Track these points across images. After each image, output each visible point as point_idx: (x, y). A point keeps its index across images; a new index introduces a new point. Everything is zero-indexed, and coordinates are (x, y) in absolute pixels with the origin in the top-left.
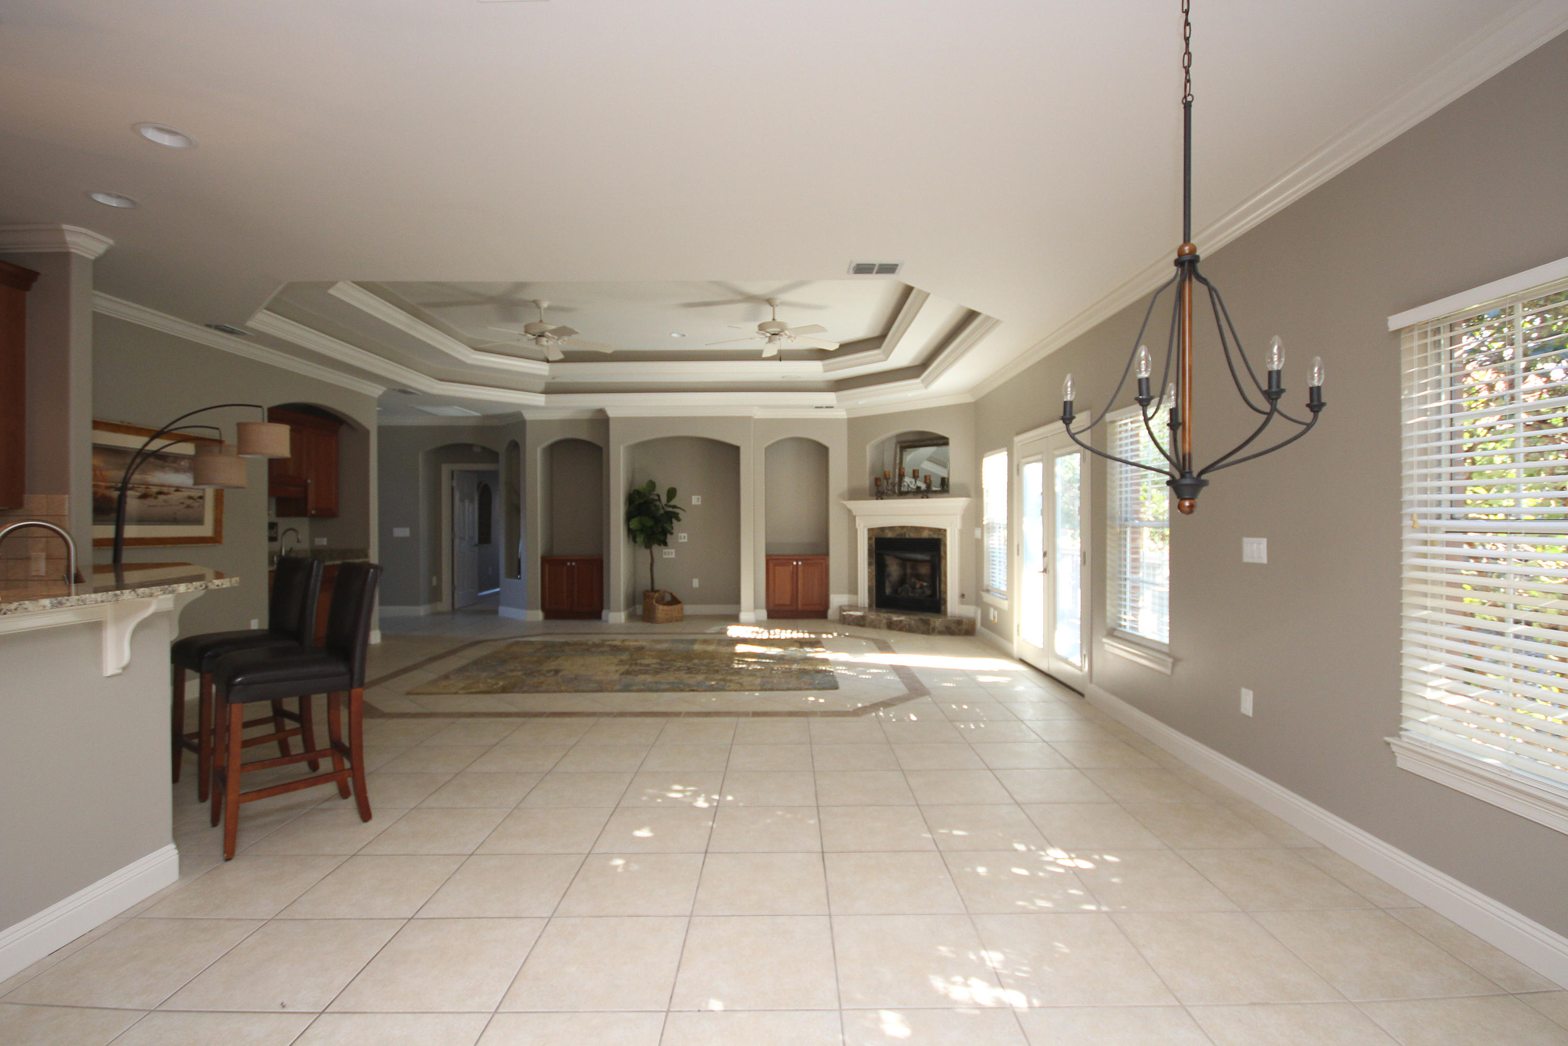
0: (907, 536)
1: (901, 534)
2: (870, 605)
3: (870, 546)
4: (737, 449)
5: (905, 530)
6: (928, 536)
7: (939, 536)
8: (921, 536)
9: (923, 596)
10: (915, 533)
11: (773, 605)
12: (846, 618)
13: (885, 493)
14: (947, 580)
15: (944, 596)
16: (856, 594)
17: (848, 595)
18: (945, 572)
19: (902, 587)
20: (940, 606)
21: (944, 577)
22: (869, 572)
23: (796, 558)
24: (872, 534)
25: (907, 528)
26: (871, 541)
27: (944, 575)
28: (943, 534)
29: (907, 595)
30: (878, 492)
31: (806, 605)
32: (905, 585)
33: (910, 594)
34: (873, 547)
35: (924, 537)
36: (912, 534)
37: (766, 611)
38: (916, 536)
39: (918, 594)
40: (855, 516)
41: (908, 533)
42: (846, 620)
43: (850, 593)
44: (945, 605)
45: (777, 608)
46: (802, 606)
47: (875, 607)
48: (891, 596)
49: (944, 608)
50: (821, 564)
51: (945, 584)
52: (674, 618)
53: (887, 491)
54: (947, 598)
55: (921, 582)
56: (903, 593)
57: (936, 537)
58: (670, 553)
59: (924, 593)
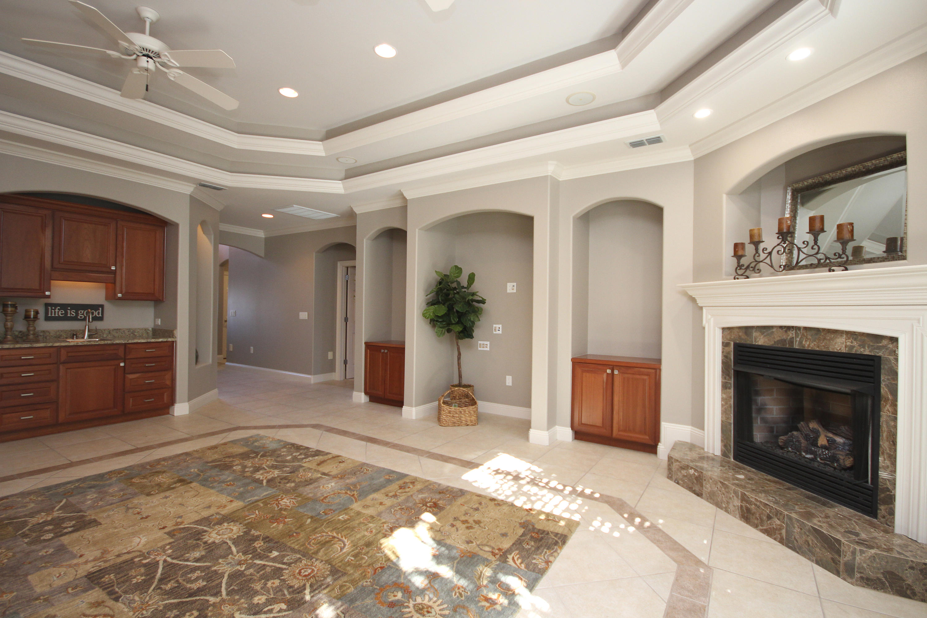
0: (796, 346)
1: (783, 341)
2: (725, 454)
3: (725, 357)
4: (530, 219)
5: (792, 334)
6: (845, 349)
7: (876, 352)
8: (828, 348)
9: (831, 465)
10: (815, 341)
11: (579, 423)
12: (673, 470)
13: (752, 267)
14: (895, 451)
15: (885, 484)
16: (703, 428)
17: (690, 427)
18: (891, 431)
19: (788, 435)
20: (877, 503)
21: (887, 441)
22: (723, 399)
23: (611, 364)
24: (728, 337)
25: (796, 330)
26: (726, 348)
27: (887, 438)
28: (887, 349)
29: (796, 453)
30: (738, 266)
31: (625, 431)
32: (795, 433)
33: (804, 454)
34: (730, 359)
35: (836, 351)
36: (808, 343)
37: (572, 430)
38: (818, 347)
39: (821, 459)
40: (701, 308)
41: (798, 339)
42: (673, 473)
43: (693, 425)
44: (890, 506)
45: (583, 429)
46: (619, 431)
47: (734, 459)
48: (763, 447)
49: (885, 510)
50: (649, 375)
51: (891, 459)
52: (464, 421)
53: (755, 263)
54: (895, 492)
55: (831, 435)
56: (787, 448)
57: (867, 352)
58: (485, 346)
59: (834, 459)
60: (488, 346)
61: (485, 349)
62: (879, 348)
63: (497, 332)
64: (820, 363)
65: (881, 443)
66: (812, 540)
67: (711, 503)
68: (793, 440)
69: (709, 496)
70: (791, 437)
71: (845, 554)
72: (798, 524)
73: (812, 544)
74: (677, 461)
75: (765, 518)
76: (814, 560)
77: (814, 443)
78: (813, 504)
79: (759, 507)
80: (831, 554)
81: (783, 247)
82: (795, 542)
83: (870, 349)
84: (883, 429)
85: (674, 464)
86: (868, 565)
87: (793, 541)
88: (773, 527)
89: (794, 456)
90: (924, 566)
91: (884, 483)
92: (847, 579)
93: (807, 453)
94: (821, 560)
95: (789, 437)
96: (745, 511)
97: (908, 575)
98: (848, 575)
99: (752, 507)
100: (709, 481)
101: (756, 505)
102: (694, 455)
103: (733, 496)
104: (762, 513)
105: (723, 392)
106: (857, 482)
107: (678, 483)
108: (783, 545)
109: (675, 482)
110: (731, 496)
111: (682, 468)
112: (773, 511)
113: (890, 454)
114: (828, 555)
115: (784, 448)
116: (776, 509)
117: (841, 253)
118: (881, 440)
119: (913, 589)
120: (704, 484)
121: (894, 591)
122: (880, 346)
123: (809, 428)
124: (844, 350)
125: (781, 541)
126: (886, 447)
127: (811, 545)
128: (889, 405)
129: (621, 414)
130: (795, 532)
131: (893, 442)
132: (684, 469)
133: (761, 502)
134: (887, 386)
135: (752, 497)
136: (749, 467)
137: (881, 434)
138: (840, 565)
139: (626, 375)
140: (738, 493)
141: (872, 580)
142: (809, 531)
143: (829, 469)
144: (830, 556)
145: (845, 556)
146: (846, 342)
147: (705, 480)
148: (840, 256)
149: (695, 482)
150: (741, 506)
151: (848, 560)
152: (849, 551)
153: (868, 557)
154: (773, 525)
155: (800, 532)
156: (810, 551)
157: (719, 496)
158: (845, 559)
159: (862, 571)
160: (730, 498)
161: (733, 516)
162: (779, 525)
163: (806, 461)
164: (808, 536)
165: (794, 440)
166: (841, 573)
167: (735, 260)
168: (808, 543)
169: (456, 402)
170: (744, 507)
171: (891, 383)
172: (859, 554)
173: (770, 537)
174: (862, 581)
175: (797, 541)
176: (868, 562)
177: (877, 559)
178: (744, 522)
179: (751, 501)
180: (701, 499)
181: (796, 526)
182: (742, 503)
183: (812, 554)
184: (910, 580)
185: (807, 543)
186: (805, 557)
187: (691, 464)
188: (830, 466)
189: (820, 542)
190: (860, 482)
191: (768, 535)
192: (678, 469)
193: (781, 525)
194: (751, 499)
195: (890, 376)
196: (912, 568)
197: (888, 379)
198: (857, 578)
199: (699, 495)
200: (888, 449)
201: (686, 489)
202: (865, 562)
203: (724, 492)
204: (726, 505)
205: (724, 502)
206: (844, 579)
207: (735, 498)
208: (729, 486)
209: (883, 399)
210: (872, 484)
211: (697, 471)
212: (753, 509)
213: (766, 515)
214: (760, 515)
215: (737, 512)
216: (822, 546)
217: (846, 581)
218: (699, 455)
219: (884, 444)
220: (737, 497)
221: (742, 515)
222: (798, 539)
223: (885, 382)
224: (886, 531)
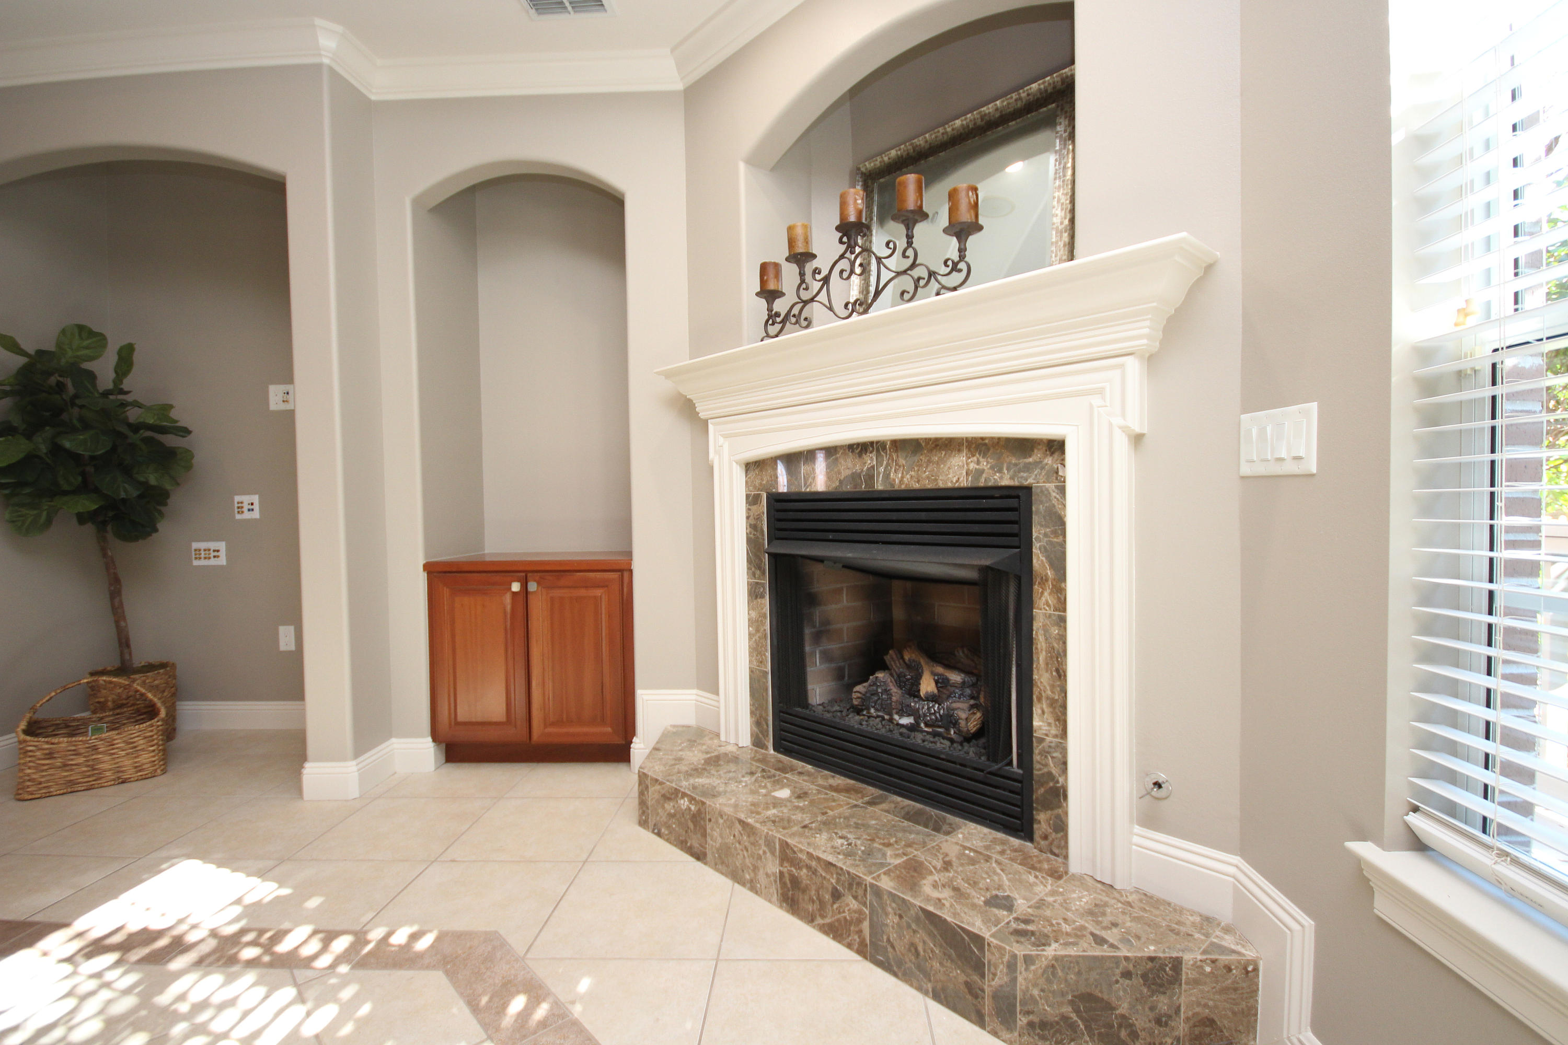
1: (856, 477)
2: (758, 742)
3: (753, 527)
5: (871, 458)
6: (967, 480)
7: (1022, 477)
8: (936, 480)
9: (945, 735)
10: (912, 469)
11: (450, 724)
12: (649, 803)
13: (794, 316)
14: (1064, 692)
15: (1046, 765)
16: (716, 692)
17: (695, 691)
18: (1053, 648)
19: (869, 681)
20: (1031, 808)
21: (1047, 671)
22: (751, 622)
23: (521, 568)
24: (757, 482)
25: (878, 451)
26: (754, 508)
27: (1047, 664)
28: (1042, 468)
29: (883, 719)
30: (770, 317)
31: (559, 723)
32: (880, 675)
33: (896, 717)
34: (762, 531)
35: (950, 485)
36: (900, 475)
37: (434, 740)
38: (918, 482)
39: (927, 725)
40: (705, 424)
41: (882, 469)
42: (650, 811)
43: (700, 687)
44: (1056, 812)
45: (462, 735)
46: (545, 726)
47: (774, 750)
48: (827, 716)
49: (1048, 821)
50: (607, 586)
51: (1054, 708)
52: (108, 774)
53: (800, 305)
54: (1066, 779)
55: (940, 670)
56: (868, 709)
57: (1006, 482)
58: (213, 554)
59: (950, 720)
60: (223, 554)
61: (213, 562)
62: (1028, 468)
63: (247, 515)
64: (923, 516)
65: (1035, 677)
66: (924, 942)
67: (722, 873)
68: (877, 690)
69: (719, 856)
70: (874, 684)
71: (992, 969)
72: (894, 905)
73: (924, 951)
74: (657, 780)
75: (827, 897)
76: (930, 990)
77: (913, 692)
78: (918, 833)
79: (815, 872)
80: (963, 971)
81: (849, 260)
82: (890, 949)
83: (1012, 472)
84: (1039, 647)
85: (651, 790)
86: (1042, 990)
87: (886, 948)
88: (845, 918)
89: (880, 726)
90: (1150, 964)
91: (1043, 762)
92: (1000, 1034)
93: (902, 714)
94: (944, 989)
95: (870, 686)
96: (789, 885)
97: (1121, 993)
98: (1002, 1023)
99: (802, 873)
100: (717, 822)
101: (809, 867)
102: (695, 757)
103: (764, 852)
104: (822, 887)
105: (751, 607)
106: (995, 767)
107: (659, 834)
108: (866, 958)
109: (653, 832)
110: (761, 852)
111: (666, 798)
112: (843, 878)
113: (1053, 699)
114: (958, 976)
115: (862, 710)
116: (849, 873)
117: (956, 259)
118: (1035, 671)
119: (1132, 1025)
120: (708, 831)
121: (1096, 1038)
122: (1030, 463)
123: (904, 660)
124: (965, 483)
125: (862, 951)
126: (1045, 684)
127: (922, 953)
128: (1048, 591)
129: (549, 685)
130: (887, 925)
131: (1057, 671)
132: (669, 799)
133: (819, 859)
134: (1044, 550)
135: (801, 851)
136: (801, 764)
137: (1035, 658)
138: (983, 998)
139: (557, 593)
140: (775, 844)
141: (1052, 1026)
142: (917, 920)
143: (942, 745)
144: (962, 978)
145: (995, 975)
146: (967, 464)
147: (710, 820)
148: (955, 268)
149: (691, 825)
150: (781, 873)
151: (1001, 986)
152: (1003, 963)
153: (1040, 971)
154: (844, 912)
155: (898, 924)
156: (919, 968)
157: (738, 854)
158: (993, 983)
159: (1030, 1007)
160: (760, 858)
161: (766, 899)
162: (855, 912)
163: (901, 734)
164: (915, 932)
165: (880, 690)
166: (987, 1019)
167: (763, 303)
168: (916, 949)
169: (102, 718)
170: (787, 875)
171: (1051, 543)
172: (1023, 969)
173: (839, 942)
174: (1032, 1033)
175: (893, 947)
176: (1041, 981)
177: (1059, 971)
178: (788, 911)
179: (801, 860)
180: (703, 865)
181: (890, 910)
182: (782, 866)
183: (925, 977)
184: (1125, 1005)
185: (913, 950)
186: (911, 985)
187: (684, 783)
188: (944, 738)
189: (941, 946)
190: (1000, 765)
191: (834, 938)
192: (658, 801)
193: (860, 912)
194: (800, 855)
195: (1049, 527)
196: (1127, 975)
197: (1046, 535)
198: (1022, 1028)
199: (700, 856)
200: (1048, 688)
201: (676, 846)
202: (1035, 985)
203: (746, 844)
204: (752, 875)
205: (749, 867)
206: (995, 1033)
207: (768, 854)
208: (756, 829)
209: (1038, 580)
210: (1019, 766)
211: (694, 799)
212: (804, 877)
213: (830, 889)
214: (817, 891)
215: (773, 890)
216: (945, 954)
217: (998, 1037)
218: (707, 753)
219: (1042, 677)
220: (773, 853)
221: (782, 894)
222: (895, 943)
223: (1040, 541)
224: (1056, 875)
